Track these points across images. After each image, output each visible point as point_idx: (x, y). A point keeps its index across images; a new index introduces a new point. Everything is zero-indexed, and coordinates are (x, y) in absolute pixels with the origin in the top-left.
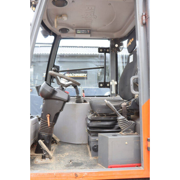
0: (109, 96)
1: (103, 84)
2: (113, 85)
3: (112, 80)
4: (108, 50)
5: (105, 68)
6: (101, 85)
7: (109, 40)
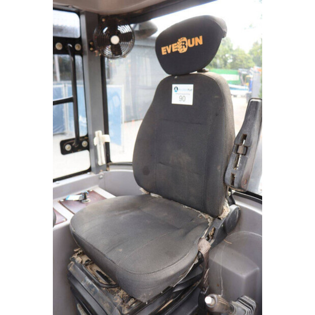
0: (90, 170)
1: (71, 144)
2: (100, 144)
3: (96, 133)
4: (77, 47)
5: (75, 100)
6: (68, 147)
7: (78, 13)
